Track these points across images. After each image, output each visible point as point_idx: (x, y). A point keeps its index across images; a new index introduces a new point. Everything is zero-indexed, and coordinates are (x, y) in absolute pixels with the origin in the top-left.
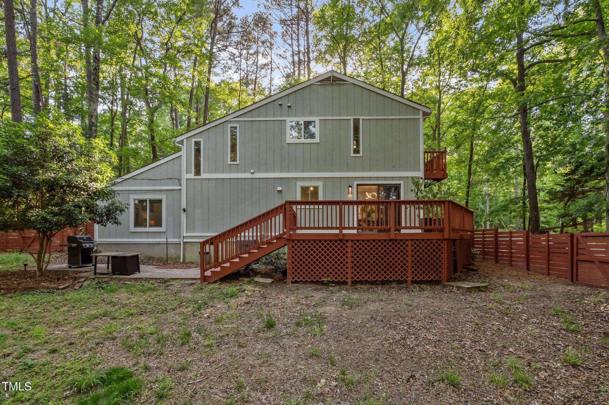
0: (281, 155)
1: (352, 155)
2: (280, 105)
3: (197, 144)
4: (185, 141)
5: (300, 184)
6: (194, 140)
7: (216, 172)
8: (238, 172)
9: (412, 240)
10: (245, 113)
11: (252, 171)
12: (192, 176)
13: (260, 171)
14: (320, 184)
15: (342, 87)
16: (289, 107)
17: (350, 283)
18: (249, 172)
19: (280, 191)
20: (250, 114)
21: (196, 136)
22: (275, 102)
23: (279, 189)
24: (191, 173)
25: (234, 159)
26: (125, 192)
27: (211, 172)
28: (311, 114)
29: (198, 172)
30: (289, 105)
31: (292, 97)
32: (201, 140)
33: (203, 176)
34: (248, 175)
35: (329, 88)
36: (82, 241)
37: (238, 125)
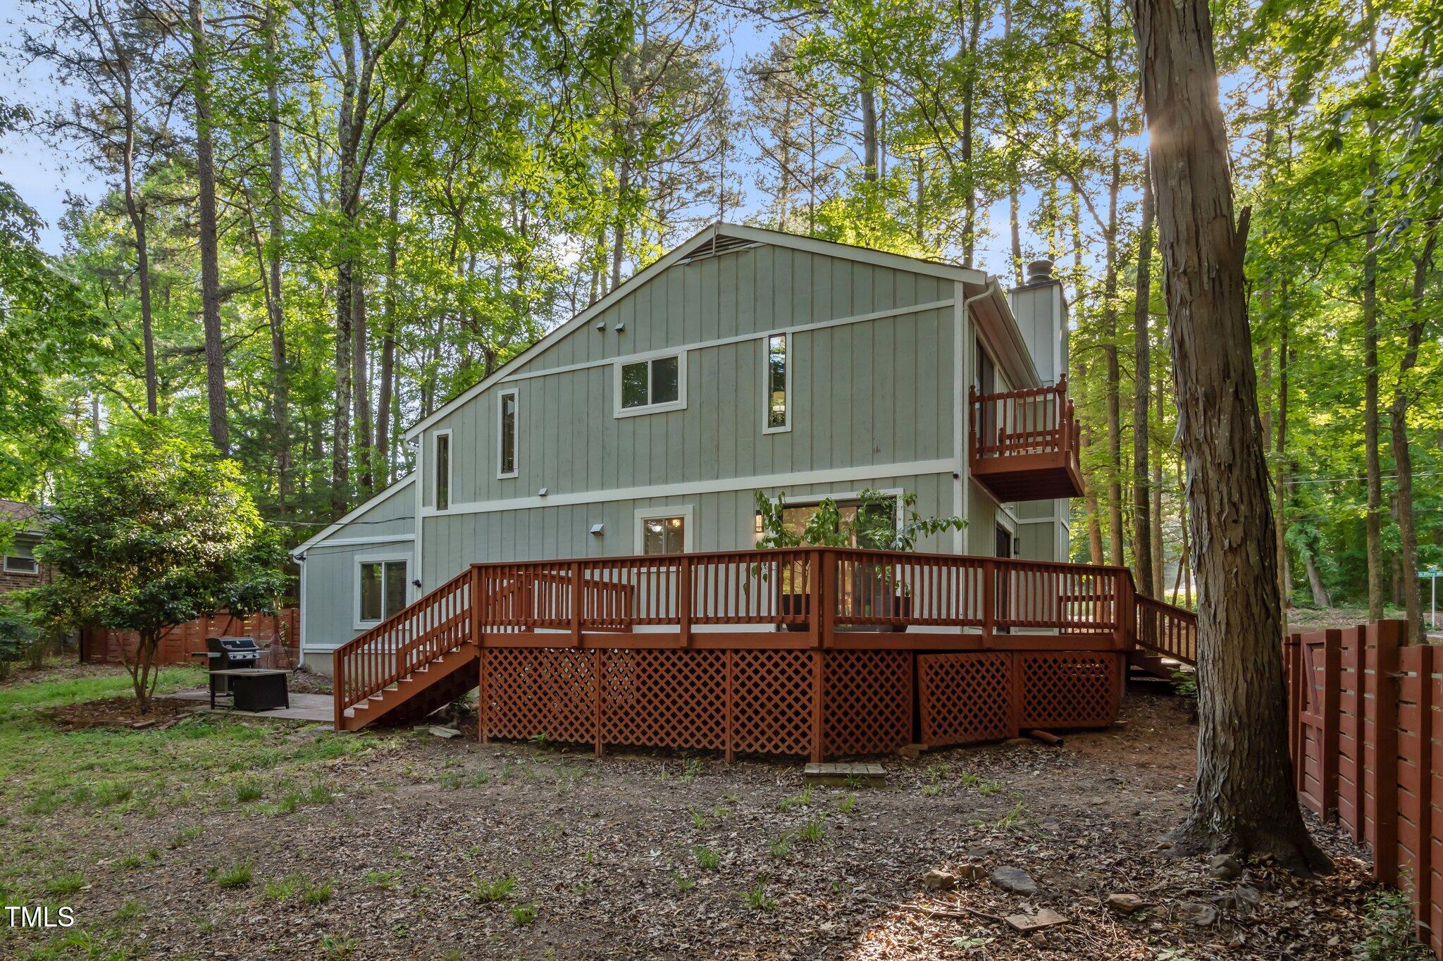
0: (604, 447)
1: (766, 430)
2: (602, 330)
3: (443, 441)
4: (421, 437)
5: (641, 513)
6: (436, 433)
7: (475, 498)
8: (515, 495)
9: (737, 651)
10: (530, 361)
11: (543, 491)
12: (432, 511)
13: (559, 490)
14: (687, 510)
15: (743, 260)
16: (620, 331)
17: (599, 748)
18: (535, 494)
19: (598, 534)
20: (540, 360)
21: (441, 424)
22: (592, 323)
23: (597, 527)
24: (431, 504)
25: (508, 466)
26: (326, 551)
27: (464, 500)
28: (667, 343)
29: (442, 502)
30: (620, 326)
31: (627, 306)
32: (449, 432)
33: (453, 508)
34: (534, 502)
35: (711, 268)
36: (229, 647)
37: (515, 391)
